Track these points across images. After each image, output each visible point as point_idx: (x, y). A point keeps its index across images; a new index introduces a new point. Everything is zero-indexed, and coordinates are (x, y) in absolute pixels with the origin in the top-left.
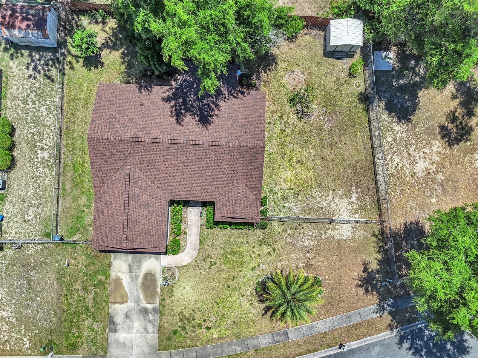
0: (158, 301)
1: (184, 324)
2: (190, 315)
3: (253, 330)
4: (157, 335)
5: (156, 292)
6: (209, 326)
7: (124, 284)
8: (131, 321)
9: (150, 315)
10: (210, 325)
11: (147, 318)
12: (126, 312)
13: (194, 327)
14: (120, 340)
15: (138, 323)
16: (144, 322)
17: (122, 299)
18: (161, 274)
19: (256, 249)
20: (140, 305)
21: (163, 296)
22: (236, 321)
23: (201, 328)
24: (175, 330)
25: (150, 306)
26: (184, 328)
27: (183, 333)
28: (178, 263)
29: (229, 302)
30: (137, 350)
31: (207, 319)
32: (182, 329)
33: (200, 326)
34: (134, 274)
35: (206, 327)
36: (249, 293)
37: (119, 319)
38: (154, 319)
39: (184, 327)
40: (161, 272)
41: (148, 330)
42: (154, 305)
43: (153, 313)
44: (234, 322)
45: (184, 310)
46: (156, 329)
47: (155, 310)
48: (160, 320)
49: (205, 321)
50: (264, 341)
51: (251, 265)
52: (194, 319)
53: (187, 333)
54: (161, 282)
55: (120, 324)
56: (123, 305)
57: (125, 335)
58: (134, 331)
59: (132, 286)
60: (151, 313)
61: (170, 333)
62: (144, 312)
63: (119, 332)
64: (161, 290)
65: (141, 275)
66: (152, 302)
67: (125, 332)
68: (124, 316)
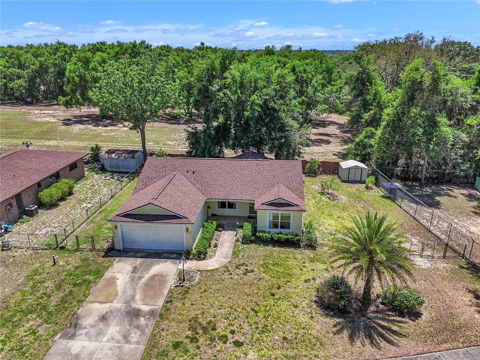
0: (161, 302)
1: (197, 333)
2: (209, 323)
3: (322, 354)
4: (142, 347)
5: (162, 293)
6: (241, 341)
7: (118, 284)
8: (108, 325)
9: (142, 319)
10: (242, 339)
11: (135, 322)
12: (105, 312)
13: (212, 339)
14: (72, 351)
15: (118, 328)
16: (128, 327)
17: (107, 299)
18: (176, 276)
19: (306, 265)
20: (130, 306)
21: (171, 297)
22: (289, 337)
23: (225, 343)
24: (179, 342)
25: (145, 308)
26: (194, 340)
27: (191, 347)
28: (201, 268)
31: (237, 330)
32: (191, 342)
33: (224, 339)
34: (137, 275)
35: (234, 342)
36: (304, 304)
37: (87, 322)
38: (147, 325)
39: (195, 338)
40: (177, 274)
41: (129, 338)
42: (152, 307)
43: (147, 317)
44: (285, 338)
45: (200, 316)
46: (145, 339)
47: (152, 313)
48: (157, 325)
49: (233, 332)
51: (303, 278)
52: (214, 329)
53: (198, 348)
54: (173, 283)
55: (85, 328)
56: (104, 305)
57: (86, 343)
58: (105, 339)
59: (129, 285)
60: (144, 316)
61: (168, 346)
62: (135, 314)
63: (77, 338)
64: (170, 291)
65: (147, 276)
66: (151, 303)
67: (88, 340)
68: (97, 318)
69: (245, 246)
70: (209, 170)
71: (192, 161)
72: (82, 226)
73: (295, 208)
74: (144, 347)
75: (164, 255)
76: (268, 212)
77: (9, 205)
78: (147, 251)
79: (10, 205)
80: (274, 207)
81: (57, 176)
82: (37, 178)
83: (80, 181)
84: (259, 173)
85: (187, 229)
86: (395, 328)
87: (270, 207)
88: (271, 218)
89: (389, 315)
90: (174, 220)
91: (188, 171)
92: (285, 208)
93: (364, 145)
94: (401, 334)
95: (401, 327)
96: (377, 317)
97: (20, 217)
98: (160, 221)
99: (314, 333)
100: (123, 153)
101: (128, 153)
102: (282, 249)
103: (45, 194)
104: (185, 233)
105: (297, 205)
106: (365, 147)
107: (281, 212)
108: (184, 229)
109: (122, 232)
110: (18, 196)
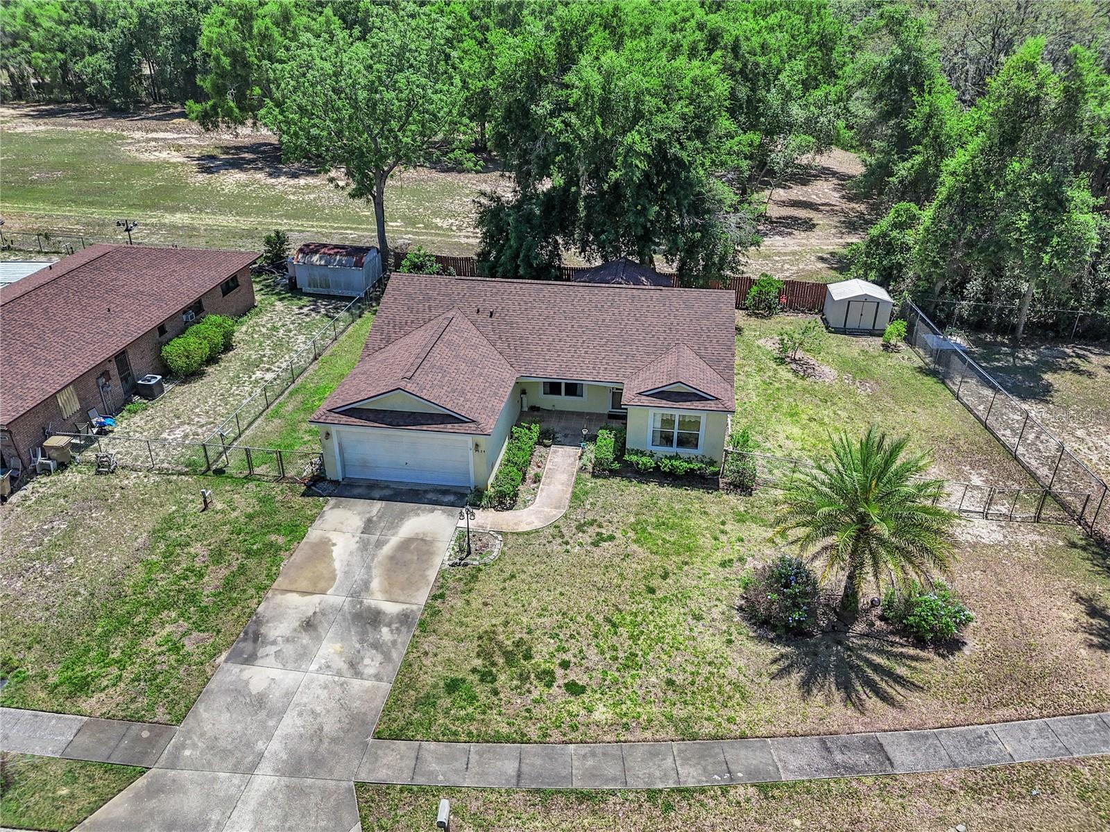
0: (422, 597)
1: (494, 664)
2: (518, 644)
3: (744, 717)
4: (386, 687)
5: (424, 577)
6: (580, 683)
7: (334, 555)
8: (318, 639)
9: (385, 630)
10: (582, 680)
11: (371, 637)
12: (311, 613)
13: (524, 678)
14: (251, 687)
15: (338, 646)
16: (358, 646)
17: (315, 585)
18: (453, 543)
19: (728, 528)
20: (361, 603)
21: (441, 587)
22: (679, 680)
23: (549, 685)
24: (457, 680)
25: (391, 608)
26: (487, 677)
27: (482, 691)
28: (504, 527)
29: (651, 627)
30: (299, 722)
31: (573, 660)
32: (482, 680)
33: (547, 677)
34: (374, 538)
35: (566, 685)
36: (716, 613)
37: (277, 630)
38: (394, 643)
39: (490, 673)
40: (454, 539)
41: (360, 667)
42: (405, 606)
43: (394, 626)
44: (670, 682)
45: (501, 629)
46: (391, 671)
47: (404, 619)
48: (414, 645)
49: (565, 665)
50: (794, 762)
51: (718, 556)
52: (528, 657)
53: (496, 693)
54: (446, 558)
55: (274, 643)
56: (308, 598)
57: (277, 673)
58: (314, 667)
59: (356, 559)
60: (389, 625)
61: (435, 686)
62: (369, 619)
63: (259, 662)
64: (442, 574)
65: (394, 541)
66: (402, 599)
67: (280, 666)
68: (297, 624)
69: (600, 482)
70: (526, 310)
71: (489, 287)
72: (256, 424)
73: (712, 405)
74: (389, 686)
75: (429, 496)
76: (651, 411)
77: (103, 375)
78: (393, 486)
79: (106, 374)
80: (664, 402)
81: (197, 309)
82: (157, 316)
83: (245, 318)
84: (637, 320)
85: (477, 445)
86: (901, 671)
87: (657, 402)
88: (658, 425)
89: (893, 644)
90: (449, 426)
91: (478, 311)
92: (689, 403)
93: (890, 243)
94: (912, 684)
95: (915, 668)
96: (866, 646)
97: (128, 401)
98: (418, 427)
99: (731, 673)
100: (336, 254)
101: (348, 254)
102: (677, 491)
103: (175, 350)
104: (471, 453)
105: (717, 399)
106: (890, 248)
107: (679, 411)
108: (471, 445)
109: (340, 444)
110: (121, 358)
